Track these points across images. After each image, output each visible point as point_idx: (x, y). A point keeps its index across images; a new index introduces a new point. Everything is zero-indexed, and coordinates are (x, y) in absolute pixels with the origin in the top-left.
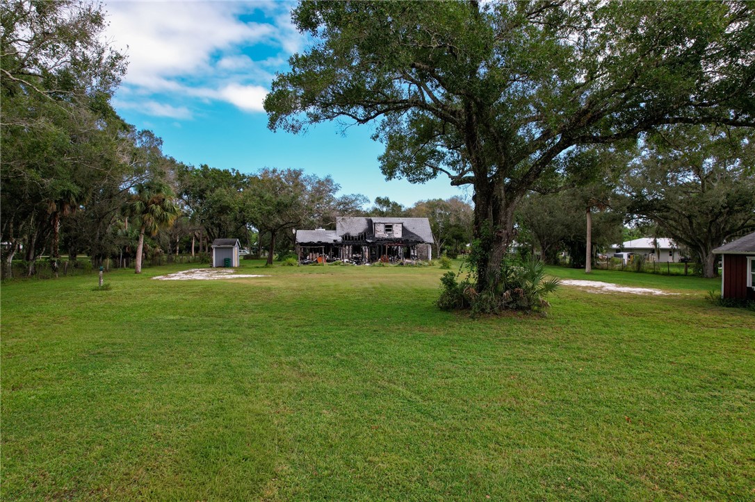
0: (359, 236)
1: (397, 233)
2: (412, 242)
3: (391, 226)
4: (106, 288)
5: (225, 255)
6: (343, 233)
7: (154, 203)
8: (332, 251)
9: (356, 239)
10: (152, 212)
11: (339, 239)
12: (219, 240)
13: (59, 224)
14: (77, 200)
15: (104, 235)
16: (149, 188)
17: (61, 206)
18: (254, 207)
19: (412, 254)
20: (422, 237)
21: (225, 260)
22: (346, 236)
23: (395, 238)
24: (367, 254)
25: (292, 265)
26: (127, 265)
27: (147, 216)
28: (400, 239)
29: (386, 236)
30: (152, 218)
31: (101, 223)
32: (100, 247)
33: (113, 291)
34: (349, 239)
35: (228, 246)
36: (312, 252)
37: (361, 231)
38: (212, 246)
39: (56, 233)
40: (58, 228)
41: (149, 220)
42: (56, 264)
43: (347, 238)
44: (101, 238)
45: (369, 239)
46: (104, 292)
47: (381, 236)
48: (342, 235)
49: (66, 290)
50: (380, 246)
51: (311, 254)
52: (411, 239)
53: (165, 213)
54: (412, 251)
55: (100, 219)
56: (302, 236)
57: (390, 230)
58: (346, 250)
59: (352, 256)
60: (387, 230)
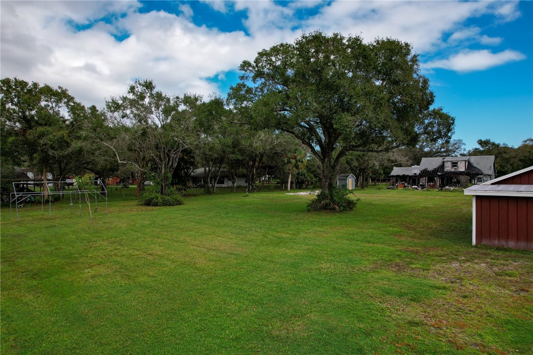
0: (433, 171)
1: (461, 168)
2: (474, 174)
3: (456, 163)
6: (423, 168)
7: (292, 158)
8: (413, 180)
9: (431, 173)
11: (419, 173)
16: (290, 151)
20: (482, 170)
23: (459, 172)
24: (438, 182)
28: (463, 172)
29: (453, 170)
30: (292, 166)
34: (426, 173)
35: (344, 178)
37: (435, 167)
41: (290, 166)
43: (424, 172)
45: (440, 172)
47: (449, 170)
48: (422, 170)
50: (448, 177)
52: (474, 172)
54: (473, 180)
56: (396, 171)
57: (456, 166)
58: (423, 181)
59: (428, 184)
60: (453, 166)
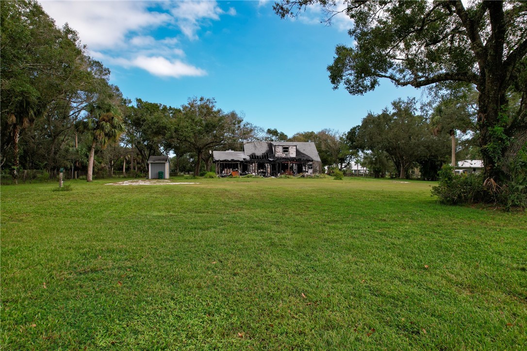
0: (263, 156)
1: (292, 154)
2: (304, 160)
3: (287, 148)
4: (67, 189)
5: (158, 169)
6: (250, 153)
7: (104, 120)
8: (244, 166)
9: (260, 158)
10: (102, 128)
11: (248, 158)
12: (154, 157)
13: (18, 136)
14: (35, 114)
15: (58, 151)
16: (99, 108)
17: (20, 119)
18: (188, 128)
19: (304, 169)
20: (311, 156)
21: (159, 173)
22: (252, 156)
23: (290, 158)
24: (269, 169)
25: (213, 178)
26: (78, 177)
27: (98, 132)
28: (294, 158)
29: (284, 156)
30: (103, 134)
31: (56, 140)
32: (55, 160)
33: (74, 191)
34: (255, 158)
35: (162, 162)
36: (226, 168)
37: (264, 152)
38: (149, 162)
39: (15, 144)
40: (17, 140)
41: (100, 135)
42: (15, 172)
43: (253, 157)
44: (55, 153)
45: (271, 158)
46: (66, 192)
47: (280, 156)
48: (249, 154)
49: (26, 191)
50: (279, 164)
51: (226, 170)
52: (303, 158)
53: (113, 130)
54: (304, 167)
55: (54, 136)
56: (219, 155)
57: (287, 151)
58: (253, 166)
59: (258, 171)
60: (284, 151)
